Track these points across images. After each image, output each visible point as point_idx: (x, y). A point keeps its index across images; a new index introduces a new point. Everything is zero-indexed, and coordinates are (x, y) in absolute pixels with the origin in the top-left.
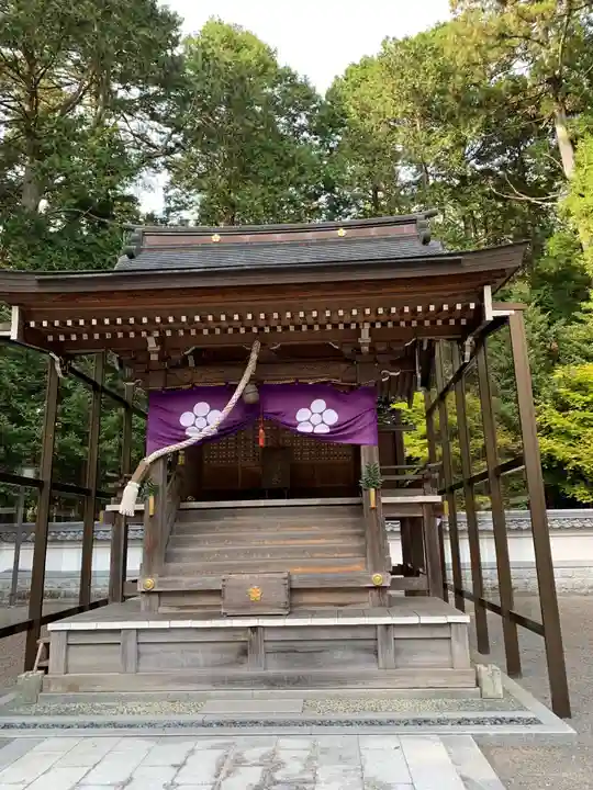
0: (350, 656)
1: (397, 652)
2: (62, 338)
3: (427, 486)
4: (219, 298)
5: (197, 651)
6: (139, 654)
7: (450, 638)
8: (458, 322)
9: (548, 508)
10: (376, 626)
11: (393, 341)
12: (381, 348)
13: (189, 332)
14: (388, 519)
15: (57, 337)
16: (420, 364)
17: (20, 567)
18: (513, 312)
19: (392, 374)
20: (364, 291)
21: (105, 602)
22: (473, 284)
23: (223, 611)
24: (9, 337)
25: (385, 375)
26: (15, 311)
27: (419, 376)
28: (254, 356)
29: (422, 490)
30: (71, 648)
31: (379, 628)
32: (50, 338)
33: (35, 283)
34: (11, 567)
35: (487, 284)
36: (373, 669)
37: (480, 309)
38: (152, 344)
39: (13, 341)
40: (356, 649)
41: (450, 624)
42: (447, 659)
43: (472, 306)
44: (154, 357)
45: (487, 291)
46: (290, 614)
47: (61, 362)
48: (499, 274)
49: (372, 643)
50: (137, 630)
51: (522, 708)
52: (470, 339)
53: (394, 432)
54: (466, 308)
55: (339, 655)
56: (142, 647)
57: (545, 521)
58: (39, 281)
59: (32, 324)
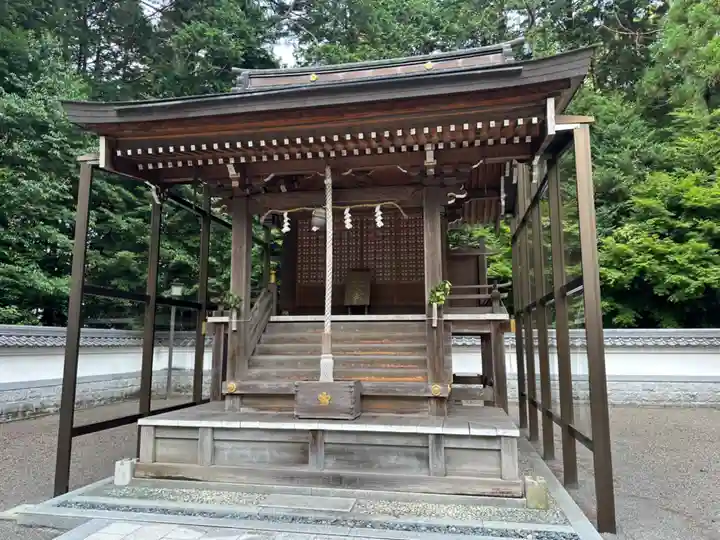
0: (403, 461)
1: (447, 460)
2: (150, 167)
3: (496, 304)
4: (282, 122)
5: (264, 449)
6: (214, 450)
7: (499, 450)
8: (522, 140)
9: (604, 327)
10: (427, 435)
11: (460, 163)
12: (448, 170)
13: (272, 157)
14: (454, 334)
15: (146, 167)
16: (506, 192)
17: (173, 366)
18: (579, 125)
19: (458, 196)
20: (422, 109)
21: (208, 401)
22: (534, 96)
23: (295, 413)
24: (98, 165)
25: (452, 197)
26: (102, 141)
27: (503, 203)
28: (328, 182)
29: (489, 308)
30: (159, 441)
31: (431, 437)
32: (141, 167)
33: (114, 114)
34: (166, 366)
35: (550, 96)
36: (423, 474)
37: (543, 125)
38: (232, 172)
39: (101, 169)
40: (408, 455)
41: (499, 437)
42: (495, 469)
43: (535, 120)
44: (235, 184)
45: (551, 103)
46: (356, 420)
47: (157, 190)
48: (562, 84)
49: (424, 451)
50: (213, 429)
51: (566, 522)
52: (537, 158)
53: (478, 256)
54: (529, 124)
55: (393, 460)
56: (217, 444)
57: (601, 339)
58: (119, 111)
59: (119, 153)
